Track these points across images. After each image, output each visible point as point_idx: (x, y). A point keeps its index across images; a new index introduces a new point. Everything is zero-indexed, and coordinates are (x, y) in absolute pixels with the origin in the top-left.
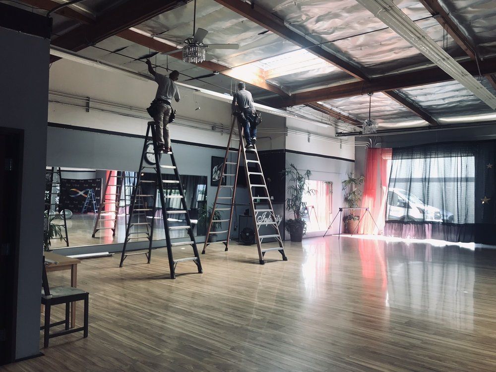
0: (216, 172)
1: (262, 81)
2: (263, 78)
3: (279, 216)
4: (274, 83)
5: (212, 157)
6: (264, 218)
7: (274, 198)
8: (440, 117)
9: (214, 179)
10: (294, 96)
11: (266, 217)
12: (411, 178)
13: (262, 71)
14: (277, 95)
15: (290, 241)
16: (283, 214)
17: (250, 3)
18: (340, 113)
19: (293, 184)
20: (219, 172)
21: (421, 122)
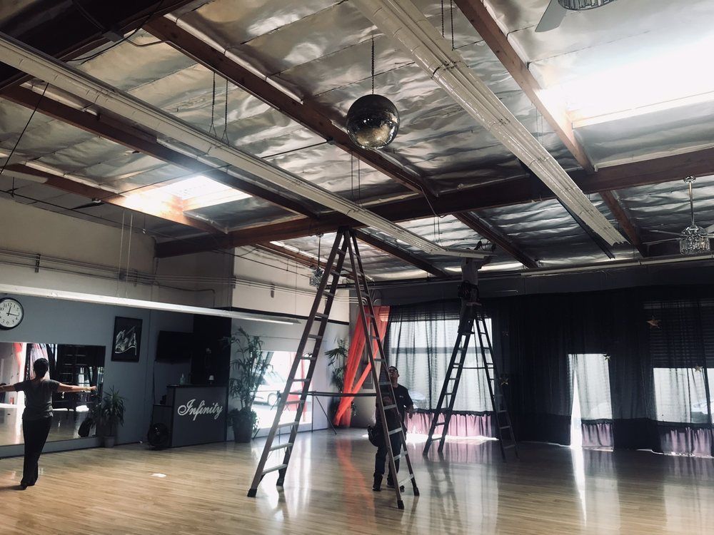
0: (122, 340)
1: (178, 213)
2: (180, 209)
3: (217, 405)
4: (197, 216)
5: (117, 318)
6: (189, 408)
7: (215, 378)
8: (447, 266)
9: (118, 350)
10: (231, 234)
11: (193, 407)
12: (414, 348)
13: (178, 200)
14: (207, 233)
15: (234, 443)
16: (224, 402)
17: (95, 114)
18: (313, 258)
19: (240, 357)
20: (126, 340)
21: (421, 273)
